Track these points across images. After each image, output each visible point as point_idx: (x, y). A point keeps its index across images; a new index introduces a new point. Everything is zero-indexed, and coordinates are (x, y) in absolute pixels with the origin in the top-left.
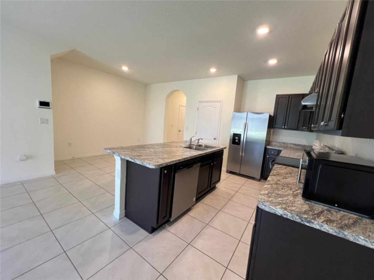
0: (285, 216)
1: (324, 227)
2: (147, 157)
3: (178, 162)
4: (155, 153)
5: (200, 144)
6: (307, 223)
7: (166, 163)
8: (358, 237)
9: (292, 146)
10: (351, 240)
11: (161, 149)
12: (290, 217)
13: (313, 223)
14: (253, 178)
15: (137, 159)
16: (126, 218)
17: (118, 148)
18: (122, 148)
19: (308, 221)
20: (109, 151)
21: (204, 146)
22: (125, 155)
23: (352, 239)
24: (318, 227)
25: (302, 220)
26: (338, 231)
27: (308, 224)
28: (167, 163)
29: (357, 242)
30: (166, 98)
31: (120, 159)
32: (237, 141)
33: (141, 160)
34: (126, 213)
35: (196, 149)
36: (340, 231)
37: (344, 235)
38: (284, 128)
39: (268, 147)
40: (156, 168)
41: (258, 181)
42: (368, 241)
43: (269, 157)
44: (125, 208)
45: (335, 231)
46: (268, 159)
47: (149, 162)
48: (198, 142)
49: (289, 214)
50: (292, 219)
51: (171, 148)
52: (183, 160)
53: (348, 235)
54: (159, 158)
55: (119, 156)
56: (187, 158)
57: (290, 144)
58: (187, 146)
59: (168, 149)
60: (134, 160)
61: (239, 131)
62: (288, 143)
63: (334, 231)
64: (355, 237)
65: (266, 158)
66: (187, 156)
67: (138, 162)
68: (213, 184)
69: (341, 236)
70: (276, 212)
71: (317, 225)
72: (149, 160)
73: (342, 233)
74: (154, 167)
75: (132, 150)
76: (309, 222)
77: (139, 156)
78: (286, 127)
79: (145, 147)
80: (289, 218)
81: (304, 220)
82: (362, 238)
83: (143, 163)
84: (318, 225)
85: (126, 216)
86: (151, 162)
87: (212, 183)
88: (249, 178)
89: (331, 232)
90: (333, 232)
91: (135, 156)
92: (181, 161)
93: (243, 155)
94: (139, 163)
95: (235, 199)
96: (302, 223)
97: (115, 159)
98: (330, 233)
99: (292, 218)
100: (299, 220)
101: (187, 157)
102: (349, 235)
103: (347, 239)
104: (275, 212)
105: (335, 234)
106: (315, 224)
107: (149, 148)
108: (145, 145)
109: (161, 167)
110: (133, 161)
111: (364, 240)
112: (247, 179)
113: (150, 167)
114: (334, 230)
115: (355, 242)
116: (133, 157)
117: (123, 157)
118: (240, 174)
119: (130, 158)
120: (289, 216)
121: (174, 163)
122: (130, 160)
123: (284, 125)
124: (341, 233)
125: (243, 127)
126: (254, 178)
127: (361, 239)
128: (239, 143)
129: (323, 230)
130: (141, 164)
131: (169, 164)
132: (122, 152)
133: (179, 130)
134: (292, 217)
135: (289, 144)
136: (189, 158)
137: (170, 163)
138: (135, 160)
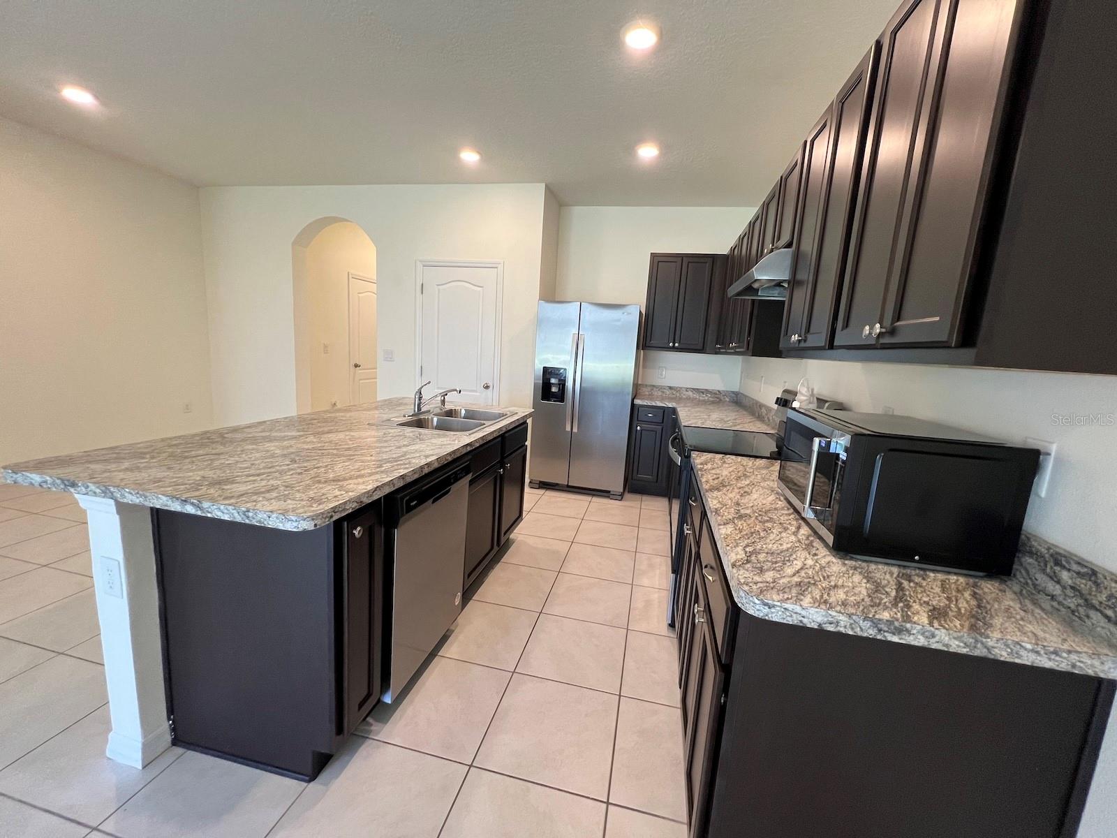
0: (831, 628)
1: (937, 639)
2: (262, 484)
3: (401, 484)
4: (293, 461)
5: (448, 407)
6: (894, 634)
7: (357, 500)
8: (1019, 647)
9: (690, 393)
10: (1002, 659)
11: (311, 438)
12: (845, 627)
13: (908, 631)
14: (604, 493)
15: (213, 500)
16: (179, 750)
17: (88, 458)
18: (115, 454)
19: (895, 628)
20: (36, 478)
21: (463, 412)
22: (139, 487)
23: (1004, 653)
24: (920, 641)
25: (880, 630)
26: (971, 640)
27: (895, 639)
28: (359, 497)
29: (1017, 661)
30: (295, 243)
31: (114, 509)
32: (554, 389)
33: (233, 501)
34: (174, 730)
35: (442, 427)
36: (977, 641)
37: (985, 650)
38: (674, 349)
39: (637, 402)
40: (315, 525)
41: (620, 498)
42: (1042, 652)
43: (641, 430)
44: (171, 710)
45: (965, 644)
46: (639, 434)
47: (276, 505)
48: (443, 402)
49: (841, 617)
50: (851, 633)
51: (350, 430)
52: (416, 476)
53: (996, 645)
54: (317, 480)
55: (106, 493)
56: (428, 465)
57: (687, 389)
58: (407, 419)
59: (341, 436)
60: (198, 507)
61: (559, 359)
62: (681, 388)
63: (962, 644)
64: (1011, 649)
65: (634, 432)
66: (427, 457)
67: (223, 512)
68: (505, 534)
69: (979, 652)
70: (805, 621)
71: (920, 637)
72: (274, 494)
73: (982, 643)
74: (307, 525)
75: (172, 455)
76: (899, 631)
77: (218, 483)
78: (677, 345)
79: (238, 436)
80: (842, 630)
81: (886, 629)
82: (1029, 646)
83: (250, 514)
84: (923, 634)
85: (176, 742)
86: (290, 504)
87: (503, 530)
88: (593, 495)
89: (956, 646)
90: (958, 646)
91: (197, 486)
92: (409, 480)
93: (575, 430)
94: (226, 517)
95: (572, 567)
96: (879, 637)
97: (84, 512)
98: (951, 650)
99: (852, 629)
100: (870, 632)
101: (429, 460)
102: (999, 645)
103: (992, 657)
104: (801, 621)
105: (965, 651)
106: (913, 634)
107: (254, 440)
108: (235, 430)
109: (336, 517)
110: (190, 509)
111: (1032, 651)
112: (589, 498)
113: (289, 527)
114: (962, 642)
115: (1012, 660)
116: (188, 490)
117: (131, 498)
118: (568, 486)
119: (173, 497)
120: (842, 623)
121: (387, 490)
122: (176, 507)
123: (671, 339)
124: (979, 645)
125: (569, 345)
126: (609, 492)
127: (1026, 649)
128: (561, 396)
129: (934, 646)
130: (239, 519)
131: (367, 501)
132: (121, 475)
133: (353, 363)
134: (851, 624)
135: (684, 390)
136: (436, 465)
137: (371, 496)
138: (206, 505)
